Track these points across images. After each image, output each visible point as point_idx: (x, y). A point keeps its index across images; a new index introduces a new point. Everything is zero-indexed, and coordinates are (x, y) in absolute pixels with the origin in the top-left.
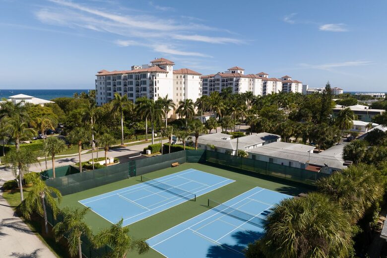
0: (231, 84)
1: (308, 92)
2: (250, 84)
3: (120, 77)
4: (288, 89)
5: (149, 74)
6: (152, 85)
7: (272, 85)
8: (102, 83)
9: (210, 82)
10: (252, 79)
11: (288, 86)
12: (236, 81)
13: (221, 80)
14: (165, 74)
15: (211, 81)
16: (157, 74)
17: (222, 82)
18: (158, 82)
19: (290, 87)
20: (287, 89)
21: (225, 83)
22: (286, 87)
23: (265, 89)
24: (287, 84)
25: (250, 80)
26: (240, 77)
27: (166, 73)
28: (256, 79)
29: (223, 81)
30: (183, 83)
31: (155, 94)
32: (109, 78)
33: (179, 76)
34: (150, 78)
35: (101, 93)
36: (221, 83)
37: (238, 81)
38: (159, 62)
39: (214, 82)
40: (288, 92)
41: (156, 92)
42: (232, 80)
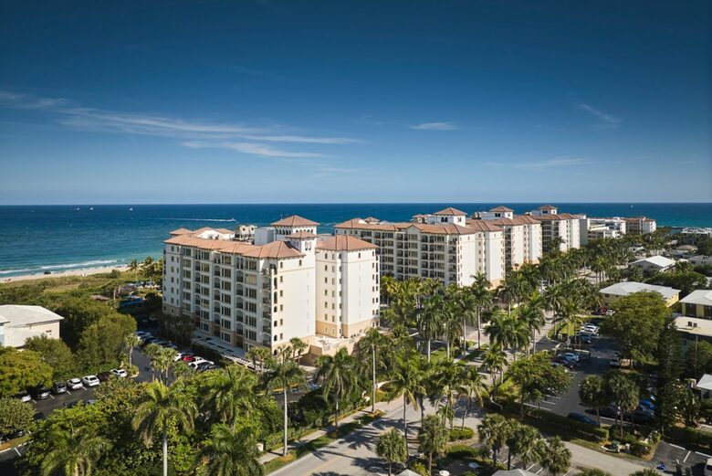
0: (440, 248)
1: (590, 232)
2: (480, 244)
3: (207, 256)
4: (553, 232)
5: (262, 263)
6: (267, 286)
7: (522, 233)
8: (175, 260)
9: (398, 239)
10: (482, 234)
11: (553, 227)
12: (450, 243)
13: (419, 238)
14: (297, 260)
15: (400, 238)
16: (279, 262)
17: (423, 241)
18: (281, 281)
19: (557, 229)
20: (550, 233)
21: (429, 244)
22: (550, 228)
23: (510, 243)
24: (549, 222)
25: (480, 236)
26: (459, 234)
27: (298, 257)
28: (491, 233)
29: (425, 239)
30: (338, 269)
31: (273, 306)
32: (188, 253)
33: (330, 254)
34: (264, 271)
35: (172, 280)
36: (420, 244)
37: (454, 241)
38: (288, 226)
39: (406, 239)
40: (553, 238)
41: (276, 301)
42: (441, 239)
